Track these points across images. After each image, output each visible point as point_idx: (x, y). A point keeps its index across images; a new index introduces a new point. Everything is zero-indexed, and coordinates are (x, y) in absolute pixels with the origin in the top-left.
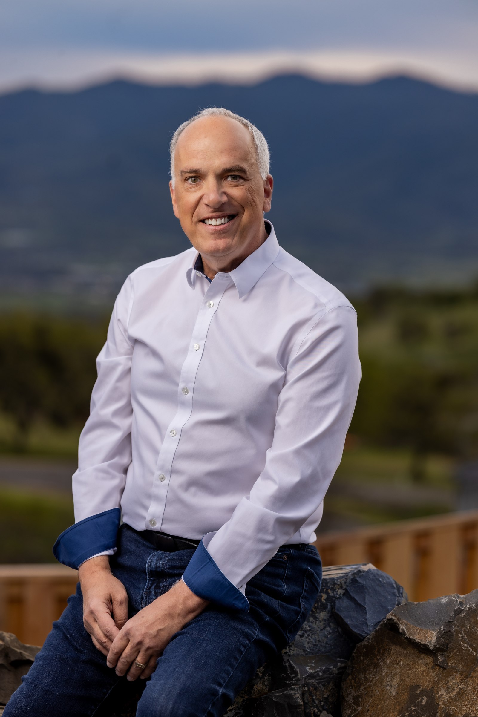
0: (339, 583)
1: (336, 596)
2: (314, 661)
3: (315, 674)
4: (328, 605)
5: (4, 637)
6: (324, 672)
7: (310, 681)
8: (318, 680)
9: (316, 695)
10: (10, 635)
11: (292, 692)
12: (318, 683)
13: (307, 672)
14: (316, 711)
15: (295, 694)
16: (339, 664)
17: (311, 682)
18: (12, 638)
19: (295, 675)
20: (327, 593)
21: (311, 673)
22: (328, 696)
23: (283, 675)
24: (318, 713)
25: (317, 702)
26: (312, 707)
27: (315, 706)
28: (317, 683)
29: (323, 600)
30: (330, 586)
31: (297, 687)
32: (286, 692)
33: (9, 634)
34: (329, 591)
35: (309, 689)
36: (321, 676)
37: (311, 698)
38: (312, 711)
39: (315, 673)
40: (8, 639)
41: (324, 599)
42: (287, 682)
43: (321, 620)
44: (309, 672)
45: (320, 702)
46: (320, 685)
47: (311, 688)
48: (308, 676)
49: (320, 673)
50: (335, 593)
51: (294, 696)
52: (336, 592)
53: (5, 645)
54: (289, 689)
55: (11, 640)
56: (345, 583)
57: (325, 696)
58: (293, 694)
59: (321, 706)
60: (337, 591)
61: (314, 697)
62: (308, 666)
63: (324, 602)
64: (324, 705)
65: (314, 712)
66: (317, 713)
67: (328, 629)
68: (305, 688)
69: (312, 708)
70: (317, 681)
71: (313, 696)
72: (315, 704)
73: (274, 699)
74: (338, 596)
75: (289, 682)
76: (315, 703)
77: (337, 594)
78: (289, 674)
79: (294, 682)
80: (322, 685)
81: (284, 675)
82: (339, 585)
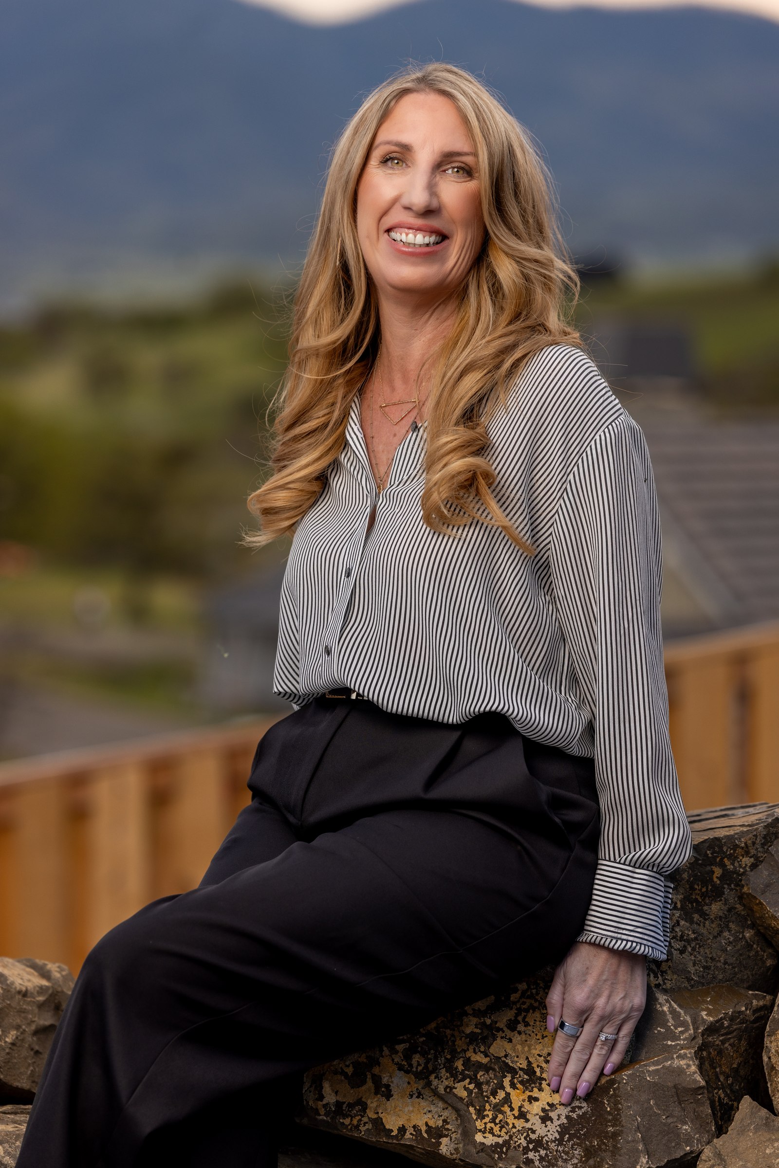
0: (743, 845)
1: (739, 871)
2: (709, 999)
3: (717, 1025)
4: (724, 888)
5: (49, 972)
6: (732, 1019)
7: (710, 1039)
8: (722, 1035)
9: (720, 1066)
10: (59, 967)
11: (681, 1063)
12: (723, 1042)
13: (704, 1021)
14: (722, 1096)
15: (689, 1066)
16: (755, 1002)
17: (712, 1040)
18: (64, 973)
19: (683, 1029)
20: (722, 865)
21: (712, 1023)
22: (739, 1064)
23: (659, 1029)
24: (726, 1098)
25: (722, 1078)
26: (715, 1089)
27: (720, 1086)
28: (720, 1041)
29: (715, 880)
30: (727, 850)
31: (690, 1053)
32: (670, 1062)
33: (57, 965)
34: (726, 860)
35: (709, 1053)
36: (728, 1027)
37: (712, 1071)
38: (716, 1097)
39: (717, 1022)
40: (57, 975)
41: (717, 877)
42: (669, 1043)
43: (713, 919)
44: (707, 1020)
45: (727, 1077)
46: (726, 1045)
47: (713, 1053)
48: (706, 1030)
49: (725, 1022)
50: (736, 864)
51: (687, 1070)
52: (738, 862)
53: (52, 987)
54: (675, 1056)
55: (63, 976)
56: (754, 843)
57: (735, 1066)
58: (685, 1067)
59: (729, 1084)
60: (741, 861)
61: (718, 1070)
62: (703, 1010)
63: (718, 882)
64: (732, 1083)
65: (720, 1098)
66: (724, 1099)
67: (726, 934)
68: (702, 1054)
69: (716, 1091)
70: (721, 1038)
71: (715, 1068)
72: (720, 1083)
73: (648, 1079)
74: (741, 870)
75: (673, 1043)
76: (719, 1081)
77: (740, 866)
78: (672, 1027)
79: (682, 1042)
80: (730, 1045)
81: (662, 1030)
82: (742, 848)
